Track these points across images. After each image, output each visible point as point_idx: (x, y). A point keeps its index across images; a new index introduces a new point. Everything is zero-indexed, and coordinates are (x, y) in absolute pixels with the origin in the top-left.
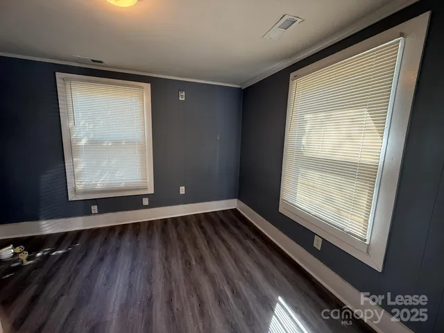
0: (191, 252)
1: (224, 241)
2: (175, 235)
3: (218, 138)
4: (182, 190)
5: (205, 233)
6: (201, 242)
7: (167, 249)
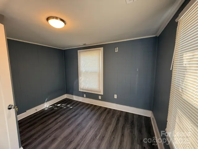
0: (102, 131)
1: (123, 135)
2: (103, 118)
3: (137, 70)
4: (116, 96)
5: (117, 124)
6: (111, 128)
7: (95, 123)
